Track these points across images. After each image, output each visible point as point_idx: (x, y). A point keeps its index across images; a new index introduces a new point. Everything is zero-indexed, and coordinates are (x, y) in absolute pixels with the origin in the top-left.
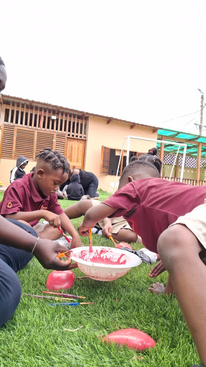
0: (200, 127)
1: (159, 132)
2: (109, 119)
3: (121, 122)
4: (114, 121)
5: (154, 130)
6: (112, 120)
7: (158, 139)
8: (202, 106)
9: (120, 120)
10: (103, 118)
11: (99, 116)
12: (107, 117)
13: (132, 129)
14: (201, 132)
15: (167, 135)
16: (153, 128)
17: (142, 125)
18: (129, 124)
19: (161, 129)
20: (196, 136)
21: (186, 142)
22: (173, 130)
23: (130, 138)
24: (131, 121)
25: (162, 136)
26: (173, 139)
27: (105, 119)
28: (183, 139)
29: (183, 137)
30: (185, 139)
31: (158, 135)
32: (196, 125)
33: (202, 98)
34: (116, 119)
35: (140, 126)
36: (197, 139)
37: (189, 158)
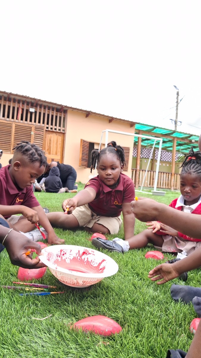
0: (176, 123)
1: (137, 126)
2: (88, 113)
3: (99, 116)
4: (93, 114)
5: (132, 124)
6: (91, 114)
7: (135, 133)
8: (177, 102)
9: (99, 114)
10: (82, 112)
11: (78, 109)
12: (85, 111)
13: (111, 123)
14: (176, 127)
15: (144, 130)
16: (130, 123)
17: (120, 119)
18: (108, 119)
19: (138, 123)
20: (171, 131)
21: (162, 136)
22: (150, 125)
23: (109, 132)
24: (109, 116)
25: (139, 130)
26: (150, 133)
27: (84, 112)
28: (159, 134)
29: (159, 131)
30: (161, 134)
31: (136, 129)
32: (171, 120)
33: (178, 94)
34: (95, 113)
35: (118, 120)
36: (172, 133)
37: (164, 152)
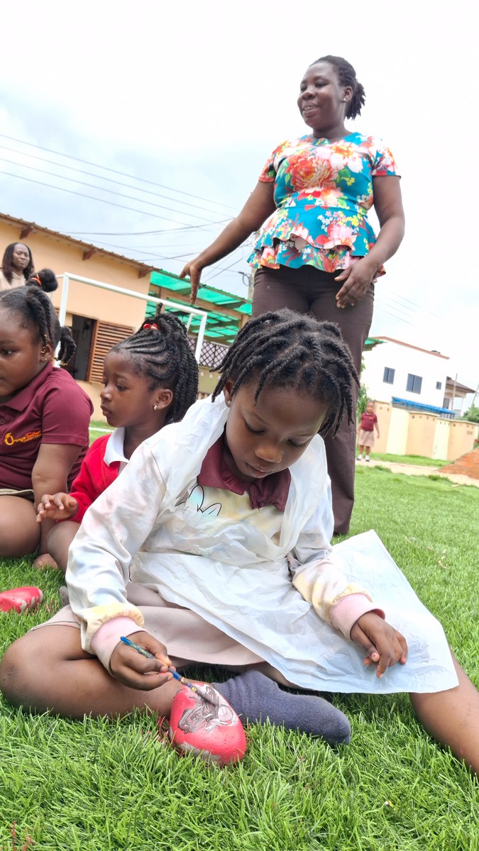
1: (154, 277)
2: (25, 228)
3: (58, 238)
5: (142, 271)
6: (34, 230)
7: (150, 295)
9: (55, 234)
10: (10, 222)
12: (19, 222)
13: (87, 261)
15: (174, 289)
16: (138, 267)
17: (112, 254)
18: (80, 248)
19: (157, 270)
20: (236, 297)
21: (215, 309)
23: (70, 279)
25: (160, 288)
26: (186, 298)
28: (209, 303)
29: (208, 297)
30: (214, 303)
31: (151, 284)
34: (44, 230)
35: (107, 256)
36: (238, 305)
37: (222, 349)
